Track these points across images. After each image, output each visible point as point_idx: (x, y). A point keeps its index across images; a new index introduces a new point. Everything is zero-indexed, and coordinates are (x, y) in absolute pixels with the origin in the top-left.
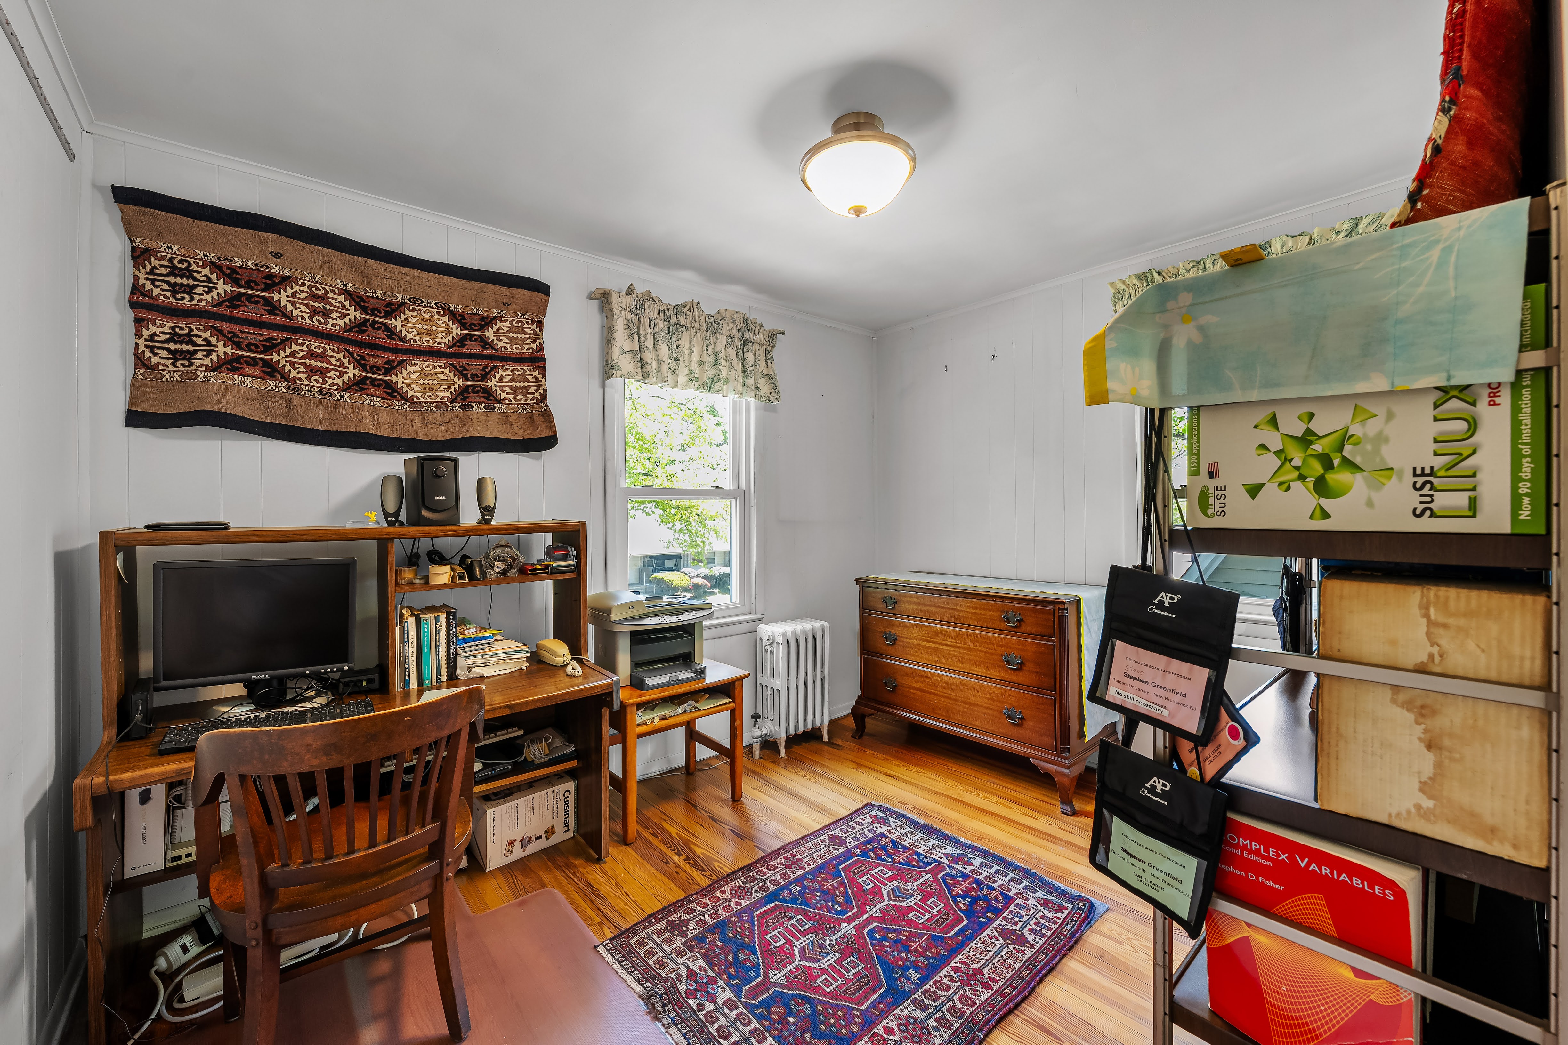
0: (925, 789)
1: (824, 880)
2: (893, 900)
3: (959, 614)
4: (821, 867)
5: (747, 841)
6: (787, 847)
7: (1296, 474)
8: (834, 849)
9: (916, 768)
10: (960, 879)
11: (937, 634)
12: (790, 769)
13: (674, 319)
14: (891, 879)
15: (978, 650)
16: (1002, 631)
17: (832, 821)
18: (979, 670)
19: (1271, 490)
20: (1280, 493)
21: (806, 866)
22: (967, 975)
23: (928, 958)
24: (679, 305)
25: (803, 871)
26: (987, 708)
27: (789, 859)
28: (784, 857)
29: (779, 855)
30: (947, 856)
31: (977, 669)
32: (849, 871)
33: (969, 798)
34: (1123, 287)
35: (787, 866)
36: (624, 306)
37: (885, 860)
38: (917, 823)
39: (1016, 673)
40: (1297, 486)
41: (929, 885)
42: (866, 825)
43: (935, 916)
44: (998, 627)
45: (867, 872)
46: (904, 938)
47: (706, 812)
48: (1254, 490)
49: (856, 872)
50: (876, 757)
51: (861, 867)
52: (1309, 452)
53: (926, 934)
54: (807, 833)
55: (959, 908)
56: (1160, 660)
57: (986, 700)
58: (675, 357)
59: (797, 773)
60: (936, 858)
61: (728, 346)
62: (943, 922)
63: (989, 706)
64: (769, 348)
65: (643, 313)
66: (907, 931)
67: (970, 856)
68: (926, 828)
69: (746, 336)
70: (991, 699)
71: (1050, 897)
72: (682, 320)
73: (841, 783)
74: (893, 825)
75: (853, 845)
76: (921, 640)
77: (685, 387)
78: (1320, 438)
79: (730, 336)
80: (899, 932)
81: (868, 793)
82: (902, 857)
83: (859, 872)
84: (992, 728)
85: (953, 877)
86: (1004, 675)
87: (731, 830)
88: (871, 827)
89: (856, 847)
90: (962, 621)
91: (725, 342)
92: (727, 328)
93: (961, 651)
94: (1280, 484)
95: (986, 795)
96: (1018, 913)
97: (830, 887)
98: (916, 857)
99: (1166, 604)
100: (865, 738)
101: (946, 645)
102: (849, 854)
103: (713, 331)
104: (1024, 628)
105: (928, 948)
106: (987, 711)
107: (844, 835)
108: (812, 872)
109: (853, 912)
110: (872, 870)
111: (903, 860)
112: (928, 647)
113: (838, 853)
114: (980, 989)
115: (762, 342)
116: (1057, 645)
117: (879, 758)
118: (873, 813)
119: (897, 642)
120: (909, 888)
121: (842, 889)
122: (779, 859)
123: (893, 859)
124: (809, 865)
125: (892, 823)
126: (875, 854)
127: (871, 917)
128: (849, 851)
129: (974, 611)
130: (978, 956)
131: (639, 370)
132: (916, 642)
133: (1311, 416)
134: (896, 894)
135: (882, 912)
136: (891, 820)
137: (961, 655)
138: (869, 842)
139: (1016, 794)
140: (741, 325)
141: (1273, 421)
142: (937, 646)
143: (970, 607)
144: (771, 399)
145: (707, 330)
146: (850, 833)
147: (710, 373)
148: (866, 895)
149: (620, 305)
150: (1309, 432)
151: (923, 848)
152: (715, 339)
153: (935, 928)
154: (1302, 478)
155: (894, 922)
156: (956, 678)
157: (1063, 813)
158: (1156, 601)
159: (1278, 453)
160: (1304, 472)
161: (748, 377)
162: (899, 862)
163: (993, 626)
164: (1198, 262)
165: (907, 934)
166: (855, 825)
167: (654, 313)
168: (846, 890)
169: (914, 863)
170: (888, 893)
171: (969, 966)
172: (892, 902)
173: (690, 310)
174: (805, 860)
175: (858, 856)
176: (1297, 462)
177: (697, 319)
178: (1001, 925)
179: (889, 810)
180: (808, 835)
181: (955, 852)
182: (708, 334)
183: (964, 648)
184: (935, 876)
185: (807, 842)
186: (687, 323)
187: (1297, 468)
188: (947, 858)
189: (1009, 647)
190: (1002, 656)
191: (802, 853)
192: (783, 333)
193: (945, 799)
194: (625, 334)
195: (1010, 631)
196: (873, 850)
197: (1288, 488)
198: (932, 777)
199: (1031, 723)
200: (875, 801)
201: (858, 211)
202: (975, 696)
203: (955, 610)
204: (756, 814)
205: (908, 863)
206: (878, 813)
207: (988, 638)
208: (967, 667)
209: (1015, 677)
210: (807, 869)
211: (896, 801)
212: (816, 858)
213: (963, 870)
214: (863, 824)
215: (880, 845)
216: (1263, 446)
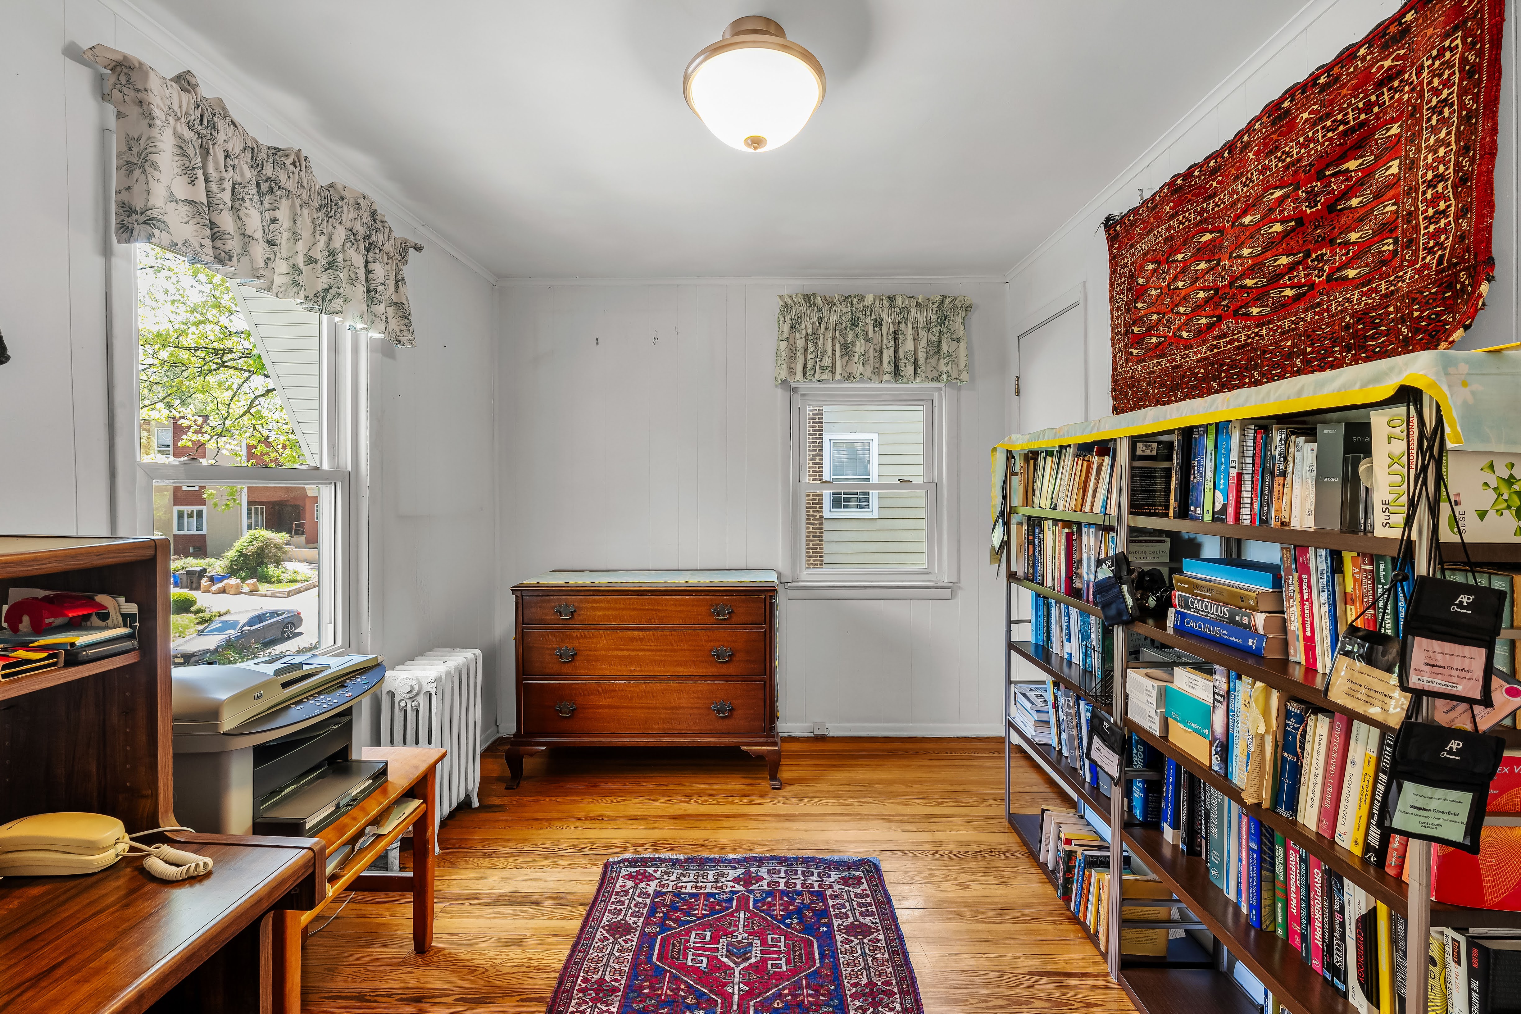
0: (645, 818)
1: (654, 989)
2: (741, 963)
3: (660, 614)
4: (634, 973)
5: (500, 1001)
6: (567, 973)
7: (1505, 505)
8: (625, 942)
9: (614, 798)
10: (769, 899)
11: (632, 639)
12: (462, 864)
13: (268, 171)
14: (715, 939)
15: (684, 650)
16: (711, 625)
17: (587, 907)
18: (684, 670)
19: (1492, 515)
20: (1496, 517)
21: (617, 985)
22: (867, 995)
23: (826, 1003)
24: (280, 150)
25: (620, 994)
26: (692, 708)
27: (586, 989)
28: (580, 990)
29: (570, 992)
30: (736, 880)
31: (682, 670)
32: (668, 959)
33: (691, 808)
34: (790, 302)
35: (595, 1000)
36: (176, 107)
37: (688, 922)
38: (678, 861)
39: (726, 665)
40: (1506, 512)
41: (753, 924)
42: (631, 891)
43: (788, 953)
44: (706, 622)
45: (686, 948)
46: (789, 998)
47: (388, 996)
48: (1482, 515)
49: (676, 955)
50: (558, 803)
51: (674, 946)
52: (1512, 490)
53: (801, 979)
54: (571, 941)
55: (796, 930)
56: (1448, 647)
57: (692, 701)
58: (270, 236)
59: (478, 866)
60: (729, 889)
61: (348, 245)
62: (800, 955)
63: (696, 705)
64: (400, 266)
65: (213, 138)
66: (784, 988)
67: (753, 870)
68: (689, 862)
69: (373, 238)
70: (698, 698)
71: (843, 874)
72: (282, 177)
73: (547, 853)
74: (658, 875)
75: (640, 923)
76: (610, 650)
77: (283, 294)
78: (1518, 481)
79: (351, 230)
80: (779, 995)
81: (591, 851)
82: (700, 909)
83: (678, 952)
84: (699, 728)
85: (763, 901)
86: (713, 670)
87: (455, 1000)
88: (638, 891)
89: (646, 923)
90: (664, 621)
91: (343, 236)
92: (348, 216)
93: (663, 653)
94: (1497, 511)
95: (703, 798)
96: (838, 904)
97: (669, 992)
98: (712, 900)
99: (1465, 604)
100: (523, 784)
101: (644, 650)
102: (647, 939)
103: (327, 214)
104: (734, 619)
105: (817, 994)
106: (692, 711)
107: (620, 918)
108: (628, 988)
109: (719, 1006)
110: (688, 941)
111: (705, 910)
112: (621, 657)
113: (634, 943)
114: (889, 1001)
115: (392, 254)
116: (767, 630)
117: (564, 803)
118: (623, 872)
119: (577, 658)
120: (740, 938)
121: (683, 986)
122: (575, 998)
123: (695, 915)
124: (617, 981)
125: (654, 874)
126: (673, 920)
127: (740, 997)
128: (643, 934)
129: (678, 609)
130: (856, 969)
131: (207, 242)
132: (603, 653)
133: (1513, 465)
134: (739, 952)
135: (745, 984)
136: (650, 870)
137: (663, 658)
138: (653, 910)
139: (725, 787)
140: (366, 217)
141: (1492, 466)
142: (631, 653)
143: (675, 605)
144: (402, 339)
145: (319, 209)
146: (624, 910)
147: (323, 281)
148: (711, 975)
149: (168, 103)
150: (1511, 476)
151: (709, 885)
152: (330, 228)
153: (801, 967)
154: (1509, 507)
155: (766, 987)
156: (656, 685)
157: (774, 788)
158: (1457, 602)
159: (1495, 489)
160: (1510, 503)
161: (376, 301)
162: (704, 916)
163: (701, 622)
164: (847, 298)
165: (786, 991)
166: (619, 898)
167: (235, 146)
168: (686, 983)
169: (718, 907)
170: (727, 957)
171: (860, 985)
172: (742, 966)
173: (294, 164)
174: (608, 977)
175: (659, 933)
176: (1506, 496)
177: (305, 184)
178: (839, 925)
179: (636, 860)
180: (577, 943)
181: (738, 874)
182: (320, 214)
183: (666, 651)
184: (747, 909)
185: (586, 952)
186: (290, 185)
187: (1506, 500)
188: (738, 884)
189: (719, 641)
190: (711, 651)
191: (595, 971)
192: (418, 249)
193: (672, 820)
194: (175, 164)
195: (719, 624)
196: (666, 916)
197: (1502, 514)
198: (639, 801)
199: (741, 712)
200: (613, 856)
201: (756, 142)
202: (680, 698)
203: (656, 610)
204: (475, 954)
205: (712, 911)
206: (629, 869)
207: (697, 634)
208: (670, 670)
209: (724, 670)
210: (621, 987)
211: (629, 846)
212: (617, 966)
213: (761, 888)
214: (627, 892)
215: (668, 906)
216: (1486, 484)
